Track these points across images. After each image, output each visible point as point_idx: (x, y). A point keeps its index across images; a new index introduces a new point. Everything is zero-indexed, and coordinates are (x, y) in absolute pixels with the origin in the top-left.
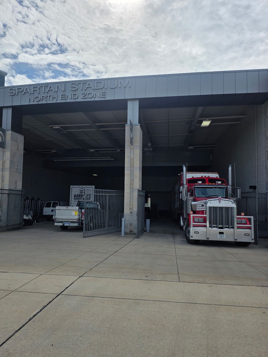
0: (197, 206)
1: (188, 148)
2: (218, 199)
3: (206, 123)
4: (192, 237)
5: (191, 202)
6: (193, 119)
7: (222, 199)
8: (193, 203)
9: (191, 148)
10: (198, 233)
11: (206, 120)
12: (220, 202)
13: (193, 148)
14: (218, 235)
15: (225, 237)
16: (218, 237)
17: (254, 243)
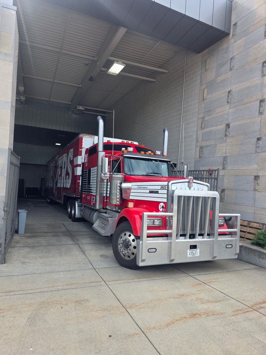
0: (132, 191)
1: (77, 108)
2: (187, 180)
3: (116, 69)
4: (143, 261)
5: (121, 184)
6: (96, 59)
7: (194, 181)
8: (125, 185)
9: (81, 108)
10: (154, 250)
11: (118, 61)
12: (190, 188)
13: (84, 109)
14: (189, 251)
15: (198, 255)
16: (188, 256)
17: (236, 259)
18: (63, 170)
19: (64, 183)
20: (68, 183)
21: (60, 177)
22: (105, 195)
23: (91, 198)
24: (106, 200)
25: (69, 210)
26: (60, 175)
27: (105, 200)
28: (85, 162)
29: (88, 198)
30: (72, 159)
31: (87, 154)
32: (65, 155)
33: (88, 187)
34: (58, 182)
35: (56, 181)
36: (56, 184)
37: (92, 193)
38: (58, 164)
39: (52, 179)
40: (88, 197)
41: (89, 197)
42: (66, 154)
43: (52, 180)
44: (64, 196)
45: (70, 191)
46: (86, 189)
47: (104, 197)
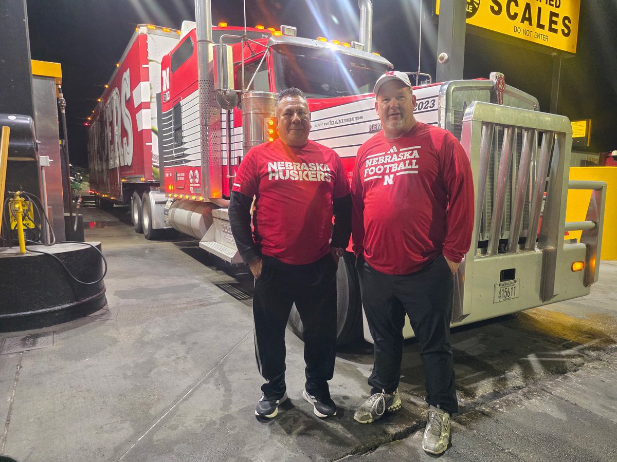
18: (116, 128)
19: (120, 155)
20: (128, 154)
21: (112, 146)
22: (225, 162)
23: (187, 177)
24: (230, 175)
25: (136, 217)
26: (111, 141)
27: (228, 176)
28: (164, 89)
29: (178, 179)
30: (128, 96)
31: (168, 69)
32: (114, 92)
33: (176, 151)
34: (110, 158)
35: (105, 156)
36: (108, 164)
37: (187, 164)
38: (105, 119)
39: (98, 156)
40: (178, 175)
41: (183, 174)
42: (117, 89)
43: (100, 155)
44: (124, 184)
45: (133, 172)
46: (173, 158)
47: (223, 167)
